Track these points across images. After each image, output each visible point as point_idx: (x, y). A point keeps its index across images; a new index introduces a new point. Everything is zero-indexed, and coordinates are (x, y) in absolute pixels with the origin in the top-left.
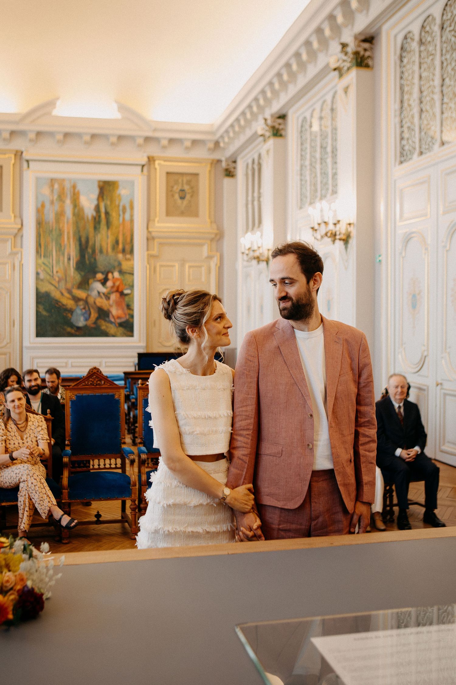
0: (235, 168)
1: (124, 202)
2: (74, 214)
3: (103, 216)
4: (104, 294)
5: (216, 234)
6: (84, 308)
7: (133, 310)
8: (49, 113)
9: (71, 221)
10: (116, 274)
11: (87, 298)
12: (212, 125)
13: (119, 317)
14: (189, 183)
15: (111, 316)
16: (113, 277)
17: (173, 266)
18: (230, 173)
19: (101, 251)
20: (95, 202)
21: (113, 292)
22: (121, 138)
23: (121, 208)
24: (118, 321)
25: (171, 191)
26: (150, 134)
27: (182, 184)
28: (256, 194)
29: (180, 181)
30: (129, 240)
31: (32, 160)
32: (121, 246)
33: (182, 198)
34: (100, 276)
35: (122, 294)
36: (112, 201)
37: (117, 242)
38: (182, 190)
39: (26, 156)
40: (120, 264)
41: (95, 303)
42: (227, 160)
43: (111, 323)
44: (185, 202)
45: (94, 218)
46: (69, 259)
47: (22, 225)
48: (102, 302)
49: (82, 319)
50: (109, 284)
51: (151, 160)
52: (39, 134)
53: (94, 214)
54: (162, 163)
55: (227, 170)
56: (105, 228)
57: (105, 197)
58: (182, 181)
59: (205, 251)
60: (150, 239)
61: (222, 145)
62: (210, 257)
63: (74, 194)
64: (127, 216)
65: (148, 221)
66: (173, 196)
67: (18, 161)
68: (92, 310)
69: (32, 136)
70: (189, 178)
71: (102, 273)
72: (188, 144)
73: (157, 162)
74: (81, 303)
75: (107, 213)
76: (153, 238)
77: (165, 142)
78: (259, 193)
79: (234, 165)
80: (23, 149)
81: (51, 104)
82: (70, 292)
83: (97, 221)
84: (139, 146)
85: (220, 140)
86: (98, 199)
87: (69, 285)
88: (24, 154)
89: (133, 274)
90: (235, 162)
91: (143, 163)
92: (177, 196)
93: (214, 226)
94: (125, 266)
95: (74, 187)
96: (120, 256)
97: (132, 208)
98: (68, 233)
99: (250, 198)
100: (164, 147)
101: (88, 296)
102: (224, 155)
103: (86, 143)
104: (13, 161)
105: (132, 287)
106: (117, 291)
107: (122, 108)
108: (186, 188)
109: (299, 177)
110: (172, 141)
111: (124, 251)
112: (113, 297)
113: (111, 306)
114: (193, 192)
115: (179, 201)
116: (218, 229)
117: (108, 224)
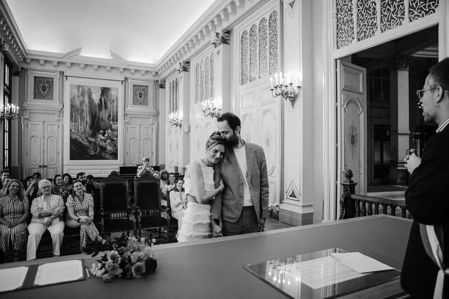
0: (164, 84)
1: (114, 97)
2: (89, 102)
3: (103, 103)
4: (103, 140)
5: (156, 113)
6: (94, 146)
7: (117, 147)
8: (78, 55)
9: (88, 105)
10: (109, 131)
11: (95, 141)
12: (155, 64)
13: (110, 151)
14: (143, 90)
15: (107, 150)
16: (108, 132)
17: (136, 127)
18: (162, 86)
19: (102, 120)
20: (100, 97)
21: (108, 139)
22: (112, 68)
23: (112, 100)
24: (110, 152)
25: (135, 93)
26: (126, 67)
27: (141, 91)
28: (175, 96)
29: (140, 89)
30: (115, 115)
31: (68, 76)
32: (112, 118)
33: (141, 97)
34: (101, 131)
35: (112, 140)
36: (108, 97)
37: (110, 116)
38: (141, 93)
39: (65, 74)
40: (111, 126)
41: (99, 144)
42: (161, 80)
43: (107, 153)
44: (142, 98)
45: (99, 104)
46: (87, 123)
47: (63, 107)
48: (102, 143)
49: (93, 151)
50: (106, 135)
51: (126, 79)
52: (72, 64)
53: (99, 102)
54: (131, 80)
55: (161, 85)
56: (104, 109)
57: (104, 95)
58: (141, 89)
59: (151, 121)
60: (125, 115)
61: (159, 74)
62: (153, 124)
63: (89, 93)
64: (115, 104)
65: (125, 106)
66: (136, 96)
67: (61, 76)
68: (98, 147)
69: (69, 65)
70: (143, 88)
71: (103, 130)
72: (144, 72)
73: (129, 80)
74: (92, 144)
75: (105, 103)
76: (127, 115)
77: (133, 71)
78: (176, 95)
79: (164, 83)
80: (64, 71)
81: (79, 50)
82: (87, 138)
83: (100, 106)
84: (121, 72)
85: (158, 72)
86: (101, 96)
87: (87, 136)
88: (64, 73)
89: (117, 131)
90: (165, 82)
91: (123, 80)
92: (138, 96)
93: (155, 110)
94: (114, 127)
95: (89, 90)
96: (111, 122)
97: (117, 100)
98: (86, 111)
99: (172, 98)
100: (132, 73)
101: (96, 140)
102: (160, 78)
103: (95, 69)
104: (59, 76)
105: (117, 137)
106: (110, 138)
107: (113, 54)
108: (142, 92)
109: (195, 89)
110: (136, 71)
111: (113, 120)
112: (108, 141)
113: (107, 145)
114: (145, 94)
115: (139, 98)
116: (157, 111)
117: (106, 108)
